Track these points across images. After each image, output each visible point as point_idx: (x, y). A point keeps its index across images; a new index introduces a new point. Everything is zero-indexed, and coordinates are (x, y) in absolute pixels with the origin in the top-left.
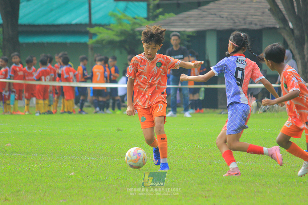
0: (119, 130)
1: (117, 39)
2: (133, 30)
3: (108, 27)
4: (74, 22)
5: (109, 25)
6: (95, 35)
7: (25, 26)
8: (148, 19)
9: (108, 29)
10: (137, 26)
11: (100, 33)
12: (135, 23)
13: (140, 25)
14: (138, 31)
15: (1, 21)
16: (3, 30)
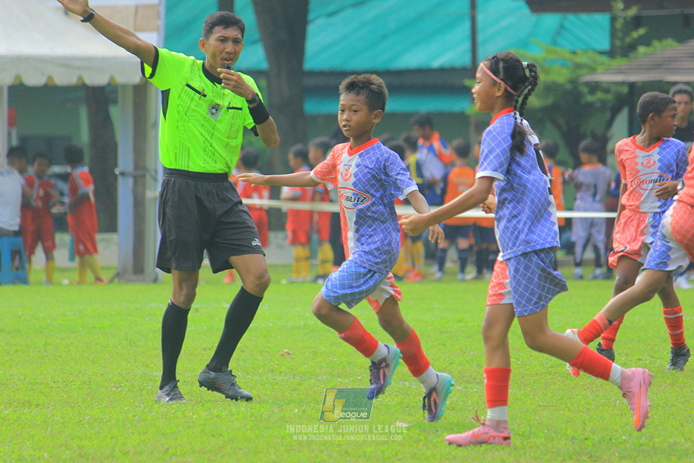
1: (537, 103)
2: (574, 82)
4: (436, 64)
7: (321, 74)
8: (611, 54)
10: (585, 71)
12: (578, 66)
13: (593, 70)
14: (587, 84)
15: (265, 64)
16: (269, 87)
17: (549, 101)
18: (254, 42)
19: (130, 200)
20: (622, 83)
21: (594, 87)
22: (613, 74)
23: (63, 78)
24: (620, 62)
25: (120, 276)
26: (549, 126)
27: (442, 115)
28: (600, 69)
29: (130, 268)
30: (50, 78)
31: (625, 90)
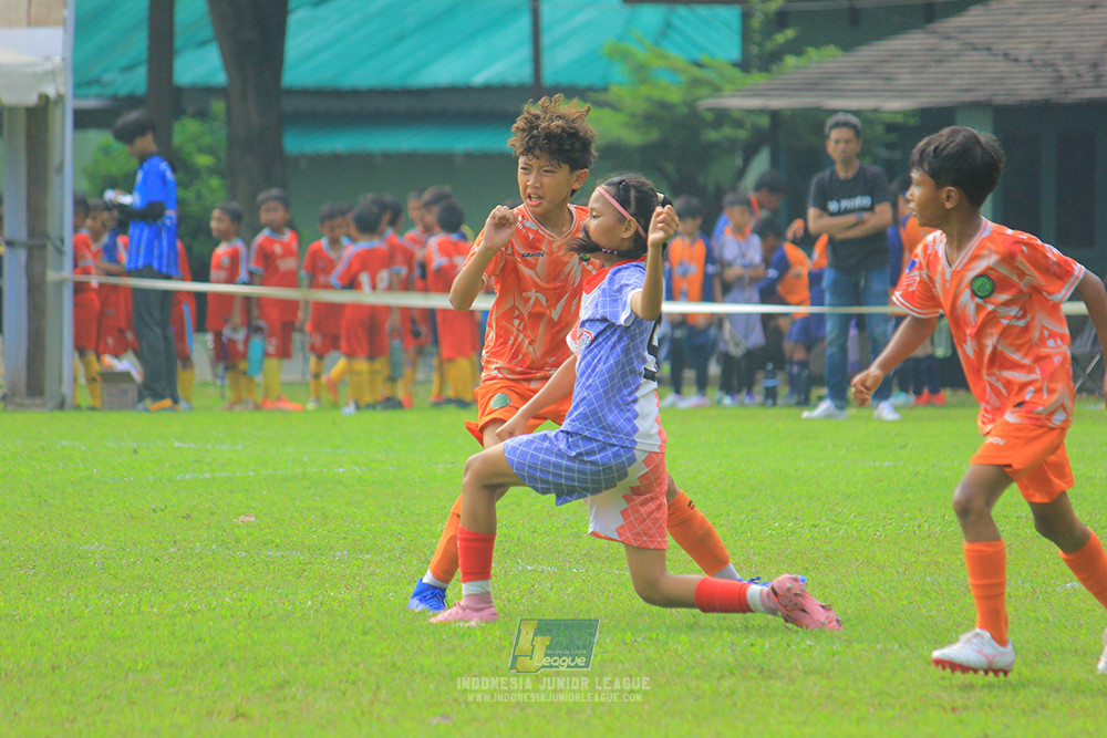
1: (633, 138)
2: (691, 105)
3: (602, 97)
4: (479, 79)
5: (605, 89)
7: (303, 93)
8: (744, 65)
9: (601, 104)
10: (706, 91)
12: (697, 83)
13: (717, 90)
14: (710, 111)
15: (220, 78)
16: (229, 110)
17: (654, 135)
18: (202, 44)
19: (23, 284)
20: (761, 112)
21: (722, 117)
22: (747, 98)
24: (758, 79)
25: (9, 400)
27: (488, 157)
28: (728, 89)
29: (22, 387)
31: (765, 121)
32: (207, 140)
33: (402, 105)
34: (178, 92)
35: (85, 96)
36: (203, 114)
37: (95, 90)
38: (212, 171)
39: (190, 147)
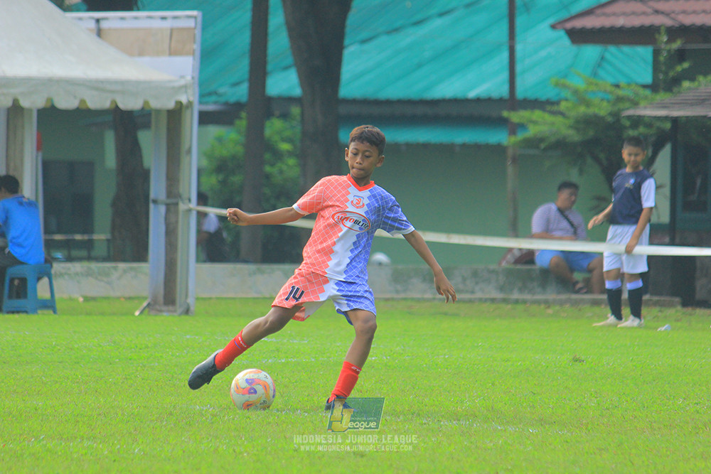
0: (576, 360)
1: (573, 136)
2: (616, 115)
3: (555, 108)
4: (472, 94)
5: (557, 103)
6: (522, 126)
7: (354, 102)
8: (654, 87)
9: (553, 113)
10: (627, 105)
11: (535, 123)
12: (620, 99)
13: (635, 104)
14: (629, 117)
15: (297, 92)
16: (302, 114)
17: (589, 134)
18: (286, 68)
19: (162, 229)
20: (666, 118)
21: (637, 121)
22: (654, 109)
23: (97, 102)
24: (662, 96)
25: (152, 307)
26: (589, 160)
27: (477, 147)
28: (643, 104)
29: (161, 299)
30: (82, 101)
31: (668, 126)
32: (288, 133)
33: (420, 110)
34: (270, 100)
35: (206, 103)
36: (285, 116)
37: (213, 98)
38: (290, 154)
39: (276, 138)
